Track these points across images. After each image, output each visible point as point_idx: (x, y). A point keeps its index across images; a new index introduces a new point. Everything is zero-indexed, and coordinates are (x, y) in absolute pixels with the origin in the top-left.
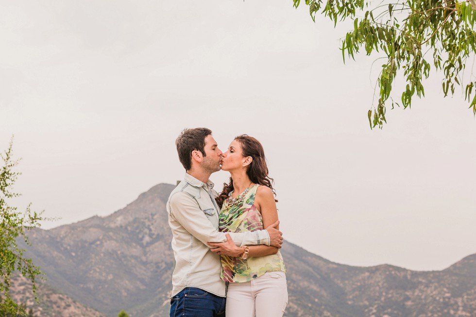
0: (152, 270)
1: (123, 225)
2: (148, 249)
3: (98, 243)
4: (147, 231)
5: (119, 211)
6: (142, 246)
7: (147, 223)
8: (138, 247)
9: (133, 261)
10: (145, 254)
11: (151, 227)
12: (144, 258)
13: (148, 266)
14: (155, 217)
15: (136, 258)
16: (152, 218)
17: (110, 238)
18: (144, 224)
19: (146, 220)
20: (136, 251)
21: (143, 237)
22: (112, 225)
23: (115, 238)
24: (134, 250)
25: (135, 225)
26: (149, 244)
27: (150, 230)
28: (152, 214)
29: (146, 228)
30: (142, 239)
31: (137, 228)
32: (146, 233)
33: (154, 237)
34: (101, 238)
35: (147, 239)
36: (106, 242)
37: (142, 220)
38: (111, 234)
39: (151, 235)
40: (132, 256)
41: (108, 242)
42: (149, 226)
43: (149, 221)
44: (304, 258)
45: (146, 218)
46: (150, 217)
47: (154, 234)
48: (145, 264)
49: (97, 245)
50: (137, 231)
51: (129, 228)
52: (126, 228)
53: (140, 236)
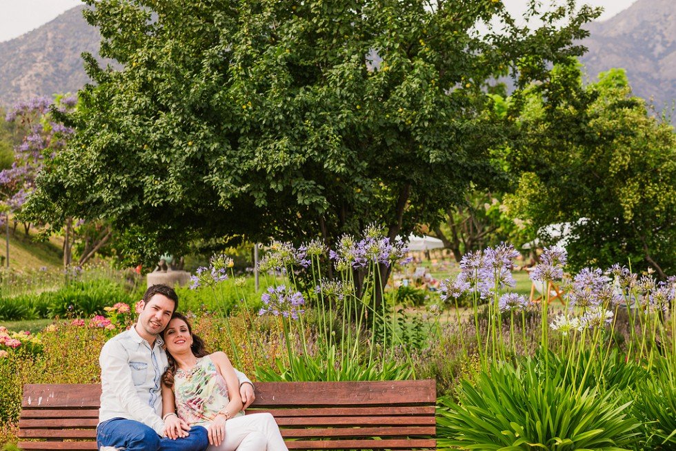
0: (666, 90)
1: (627, 32)
2: (660, 62)
3: (594, 58)
4: (658, 38)
6: (653, 59)
7: (659, 28)
8: (648, 60)
9: (641, 80)
10: (657, 69)
11: (664, 33)
12: (656, 75)
13: (661, 85)
14: (669, 18)
15: (645, 75)
16: (666, 20)
17: (610, 52)
18: (654, 28)
19: (657, 24)
20: (644, 66)
21: (654, 46)
22: (613, 34)
23: (615, 50)
24: (643, 65)
25: (643, 31)
26: (661, 56)
27: (663, 37)
28: (665, 15)
29: (658, 34)
30: (652, 50)
31: (646, 34)
32: (658, 42)
33: (668, 45)
34: (597, 52)
35: (659, 49)
36: (604, 56)
37: (652, 24)
38: (610, 45)
39: (664, 44)
40: (640, 74)
41: (607, 57)
42: (661, 31)
43: (661, 23)
45: (657, 21)
46: (663, 18)
47: (668, 42)
48: (657, 82)
49: (593, 62)
50: (646, 39)
51: (635, 36)
52: (631, 36)
53: (650, 46)
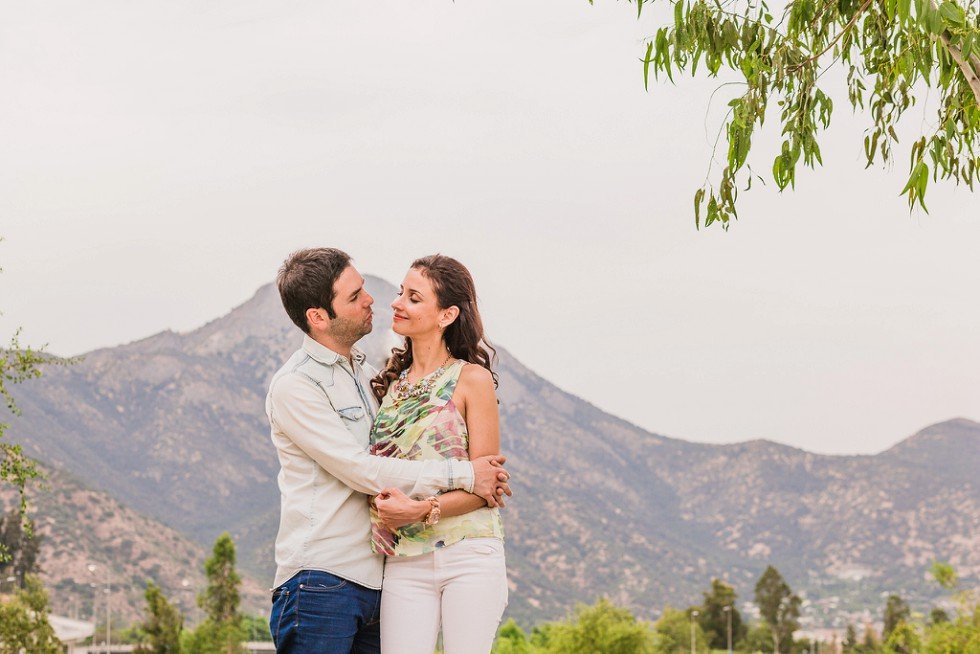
5: (214, 321)
44: (594, 424)
